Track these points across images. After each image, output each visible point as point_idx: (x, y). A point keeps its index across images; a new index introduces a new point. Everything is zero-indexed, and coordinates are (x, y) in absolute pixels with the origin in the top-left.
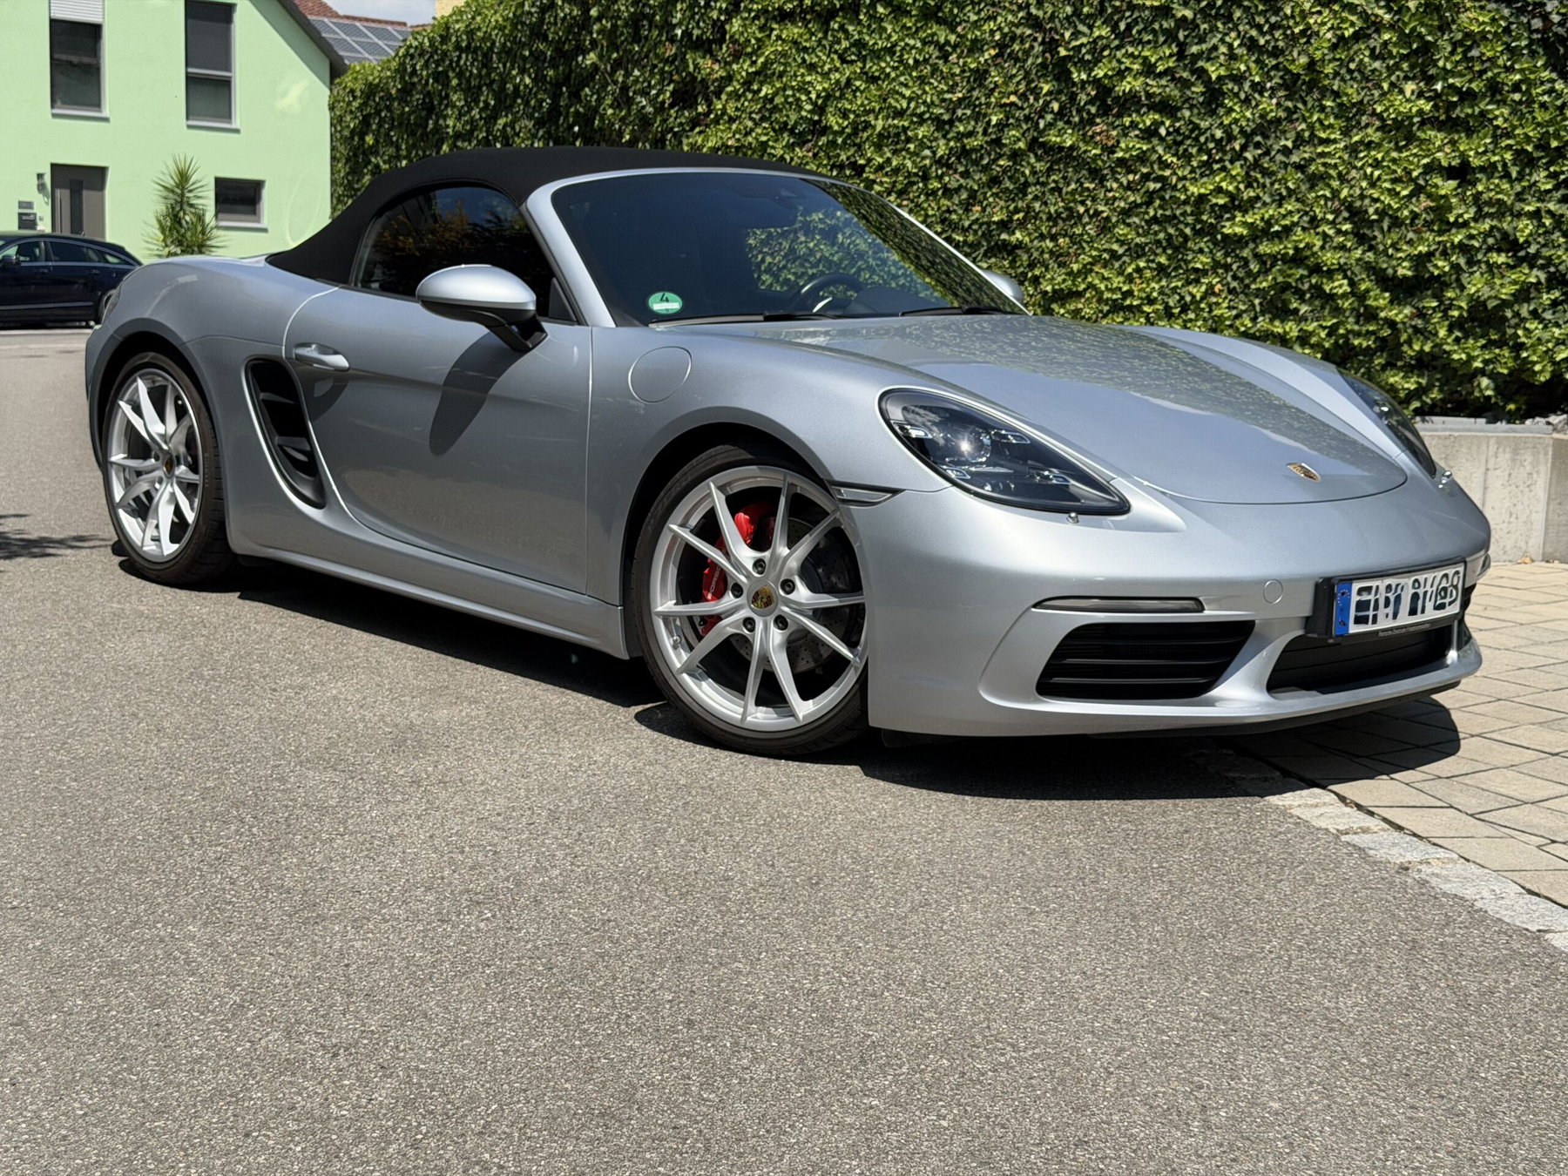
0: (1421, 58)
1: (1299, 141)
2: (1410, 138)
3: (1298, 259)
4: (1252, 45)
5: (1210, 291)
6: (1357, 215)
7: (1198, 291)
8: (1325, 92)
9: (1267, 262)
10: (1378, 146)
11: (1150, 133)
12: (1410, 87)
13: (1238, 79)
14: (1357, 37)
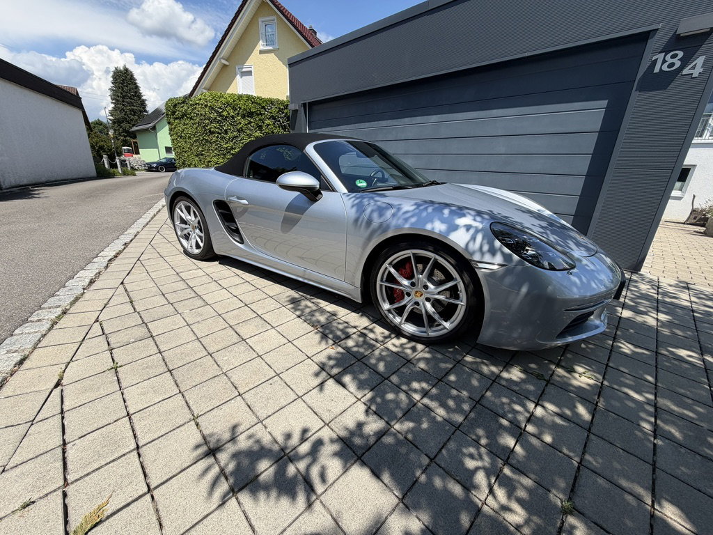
0: (260, 128)
1: (241, 140)
4: (231, 125)
8: (244, 132)
11: (217, 137)
12: (258, 132)
13: (230, 129)
14: (249, 123)
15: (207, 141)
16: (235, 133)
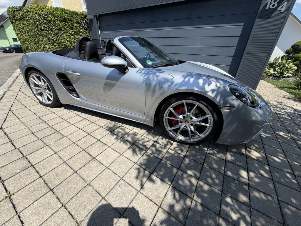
0: (72, 28)
1: (62, 35)
2: (73, 35)
3: (65, 45)
4: (54, 26)
5: (57, 47)
6: (69, 41)
7: (56, 47)
8: (63, 30)
9: (62, 45)
10: (70, 36)
11: (47, 33)
12: (71, 31)
13: (54, 29)
14: (65, 25)
15: (40, 35)
16: (57, 31)
